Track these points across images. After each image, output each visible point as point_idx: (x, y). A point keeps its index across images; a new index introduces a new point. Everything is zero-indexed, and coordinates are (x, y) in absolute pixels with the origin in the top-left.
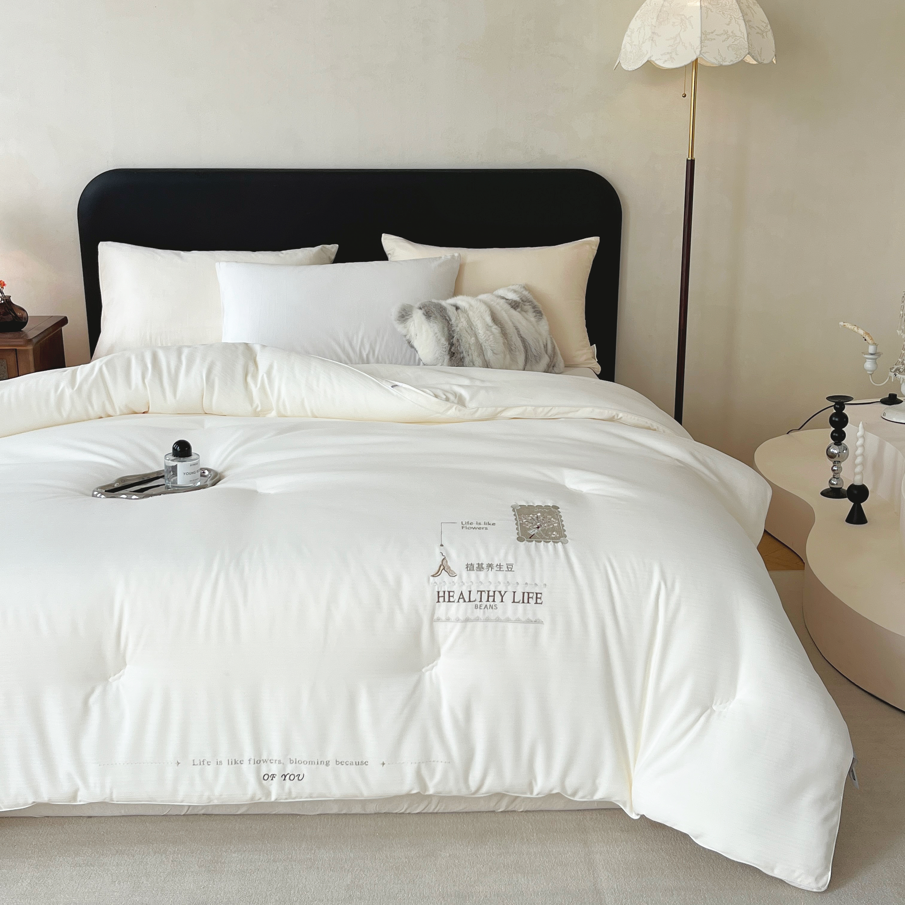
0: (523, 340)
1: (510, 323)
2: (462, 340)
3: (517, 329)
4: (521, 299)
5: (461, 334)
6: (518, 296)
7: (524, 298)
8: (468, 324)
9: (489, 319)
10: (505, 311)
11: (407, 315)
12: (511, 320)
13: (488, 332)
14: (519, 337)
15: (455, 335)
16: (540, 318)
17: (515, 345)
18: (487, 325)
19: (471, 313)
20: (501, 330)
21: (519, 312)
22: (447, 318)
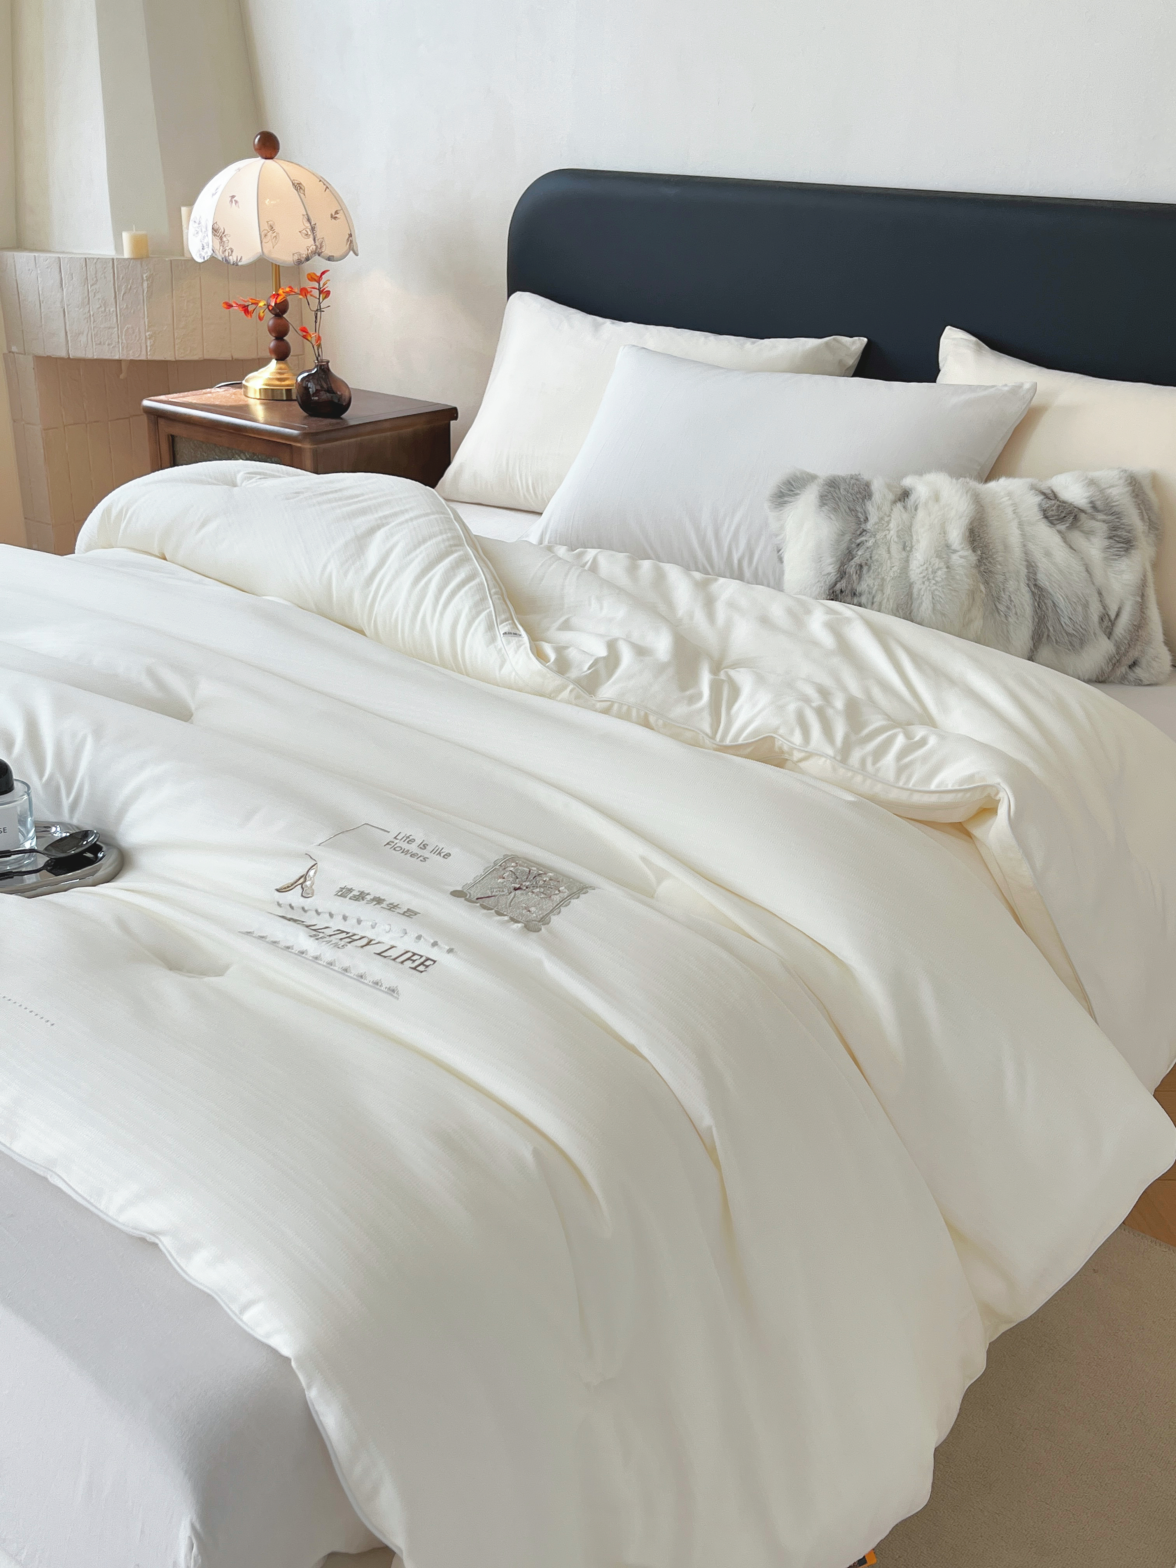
0: (1039, 593)
1: (1017, 552)
2: (870, 567)
3: (1031, 567)
4: (1092, 502)
5: (873, 555)
6: (1087, 494)
7: (1098, 503)
8: (898, 537)
9: (956, 535)
10: (1021, 525)
11: (790, 495)
12: (1024, 546)
13: (937, 563)
14: (1028, 585)
15: (860, 553)
16: (1118, 553)
17: (1011, 601)
18: (948, 546)
19: (921, 514)
20: (979, 561)
21: (1059, 532)
22: (860, 515)
